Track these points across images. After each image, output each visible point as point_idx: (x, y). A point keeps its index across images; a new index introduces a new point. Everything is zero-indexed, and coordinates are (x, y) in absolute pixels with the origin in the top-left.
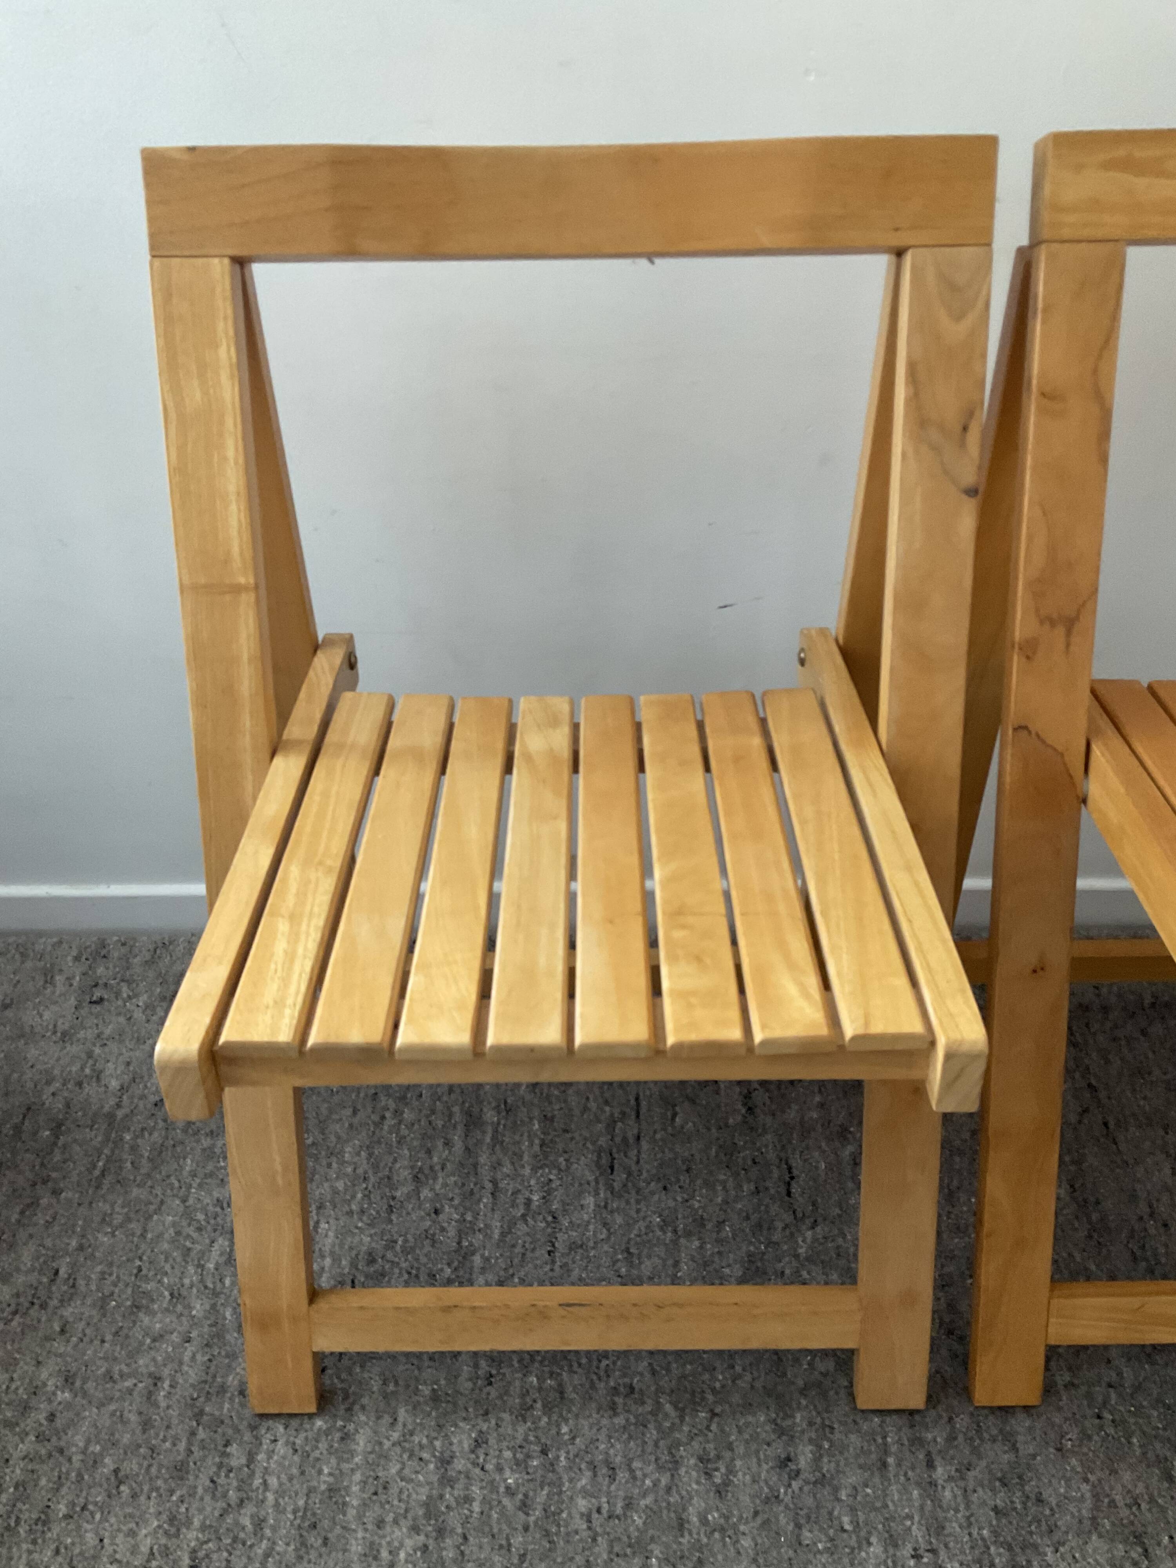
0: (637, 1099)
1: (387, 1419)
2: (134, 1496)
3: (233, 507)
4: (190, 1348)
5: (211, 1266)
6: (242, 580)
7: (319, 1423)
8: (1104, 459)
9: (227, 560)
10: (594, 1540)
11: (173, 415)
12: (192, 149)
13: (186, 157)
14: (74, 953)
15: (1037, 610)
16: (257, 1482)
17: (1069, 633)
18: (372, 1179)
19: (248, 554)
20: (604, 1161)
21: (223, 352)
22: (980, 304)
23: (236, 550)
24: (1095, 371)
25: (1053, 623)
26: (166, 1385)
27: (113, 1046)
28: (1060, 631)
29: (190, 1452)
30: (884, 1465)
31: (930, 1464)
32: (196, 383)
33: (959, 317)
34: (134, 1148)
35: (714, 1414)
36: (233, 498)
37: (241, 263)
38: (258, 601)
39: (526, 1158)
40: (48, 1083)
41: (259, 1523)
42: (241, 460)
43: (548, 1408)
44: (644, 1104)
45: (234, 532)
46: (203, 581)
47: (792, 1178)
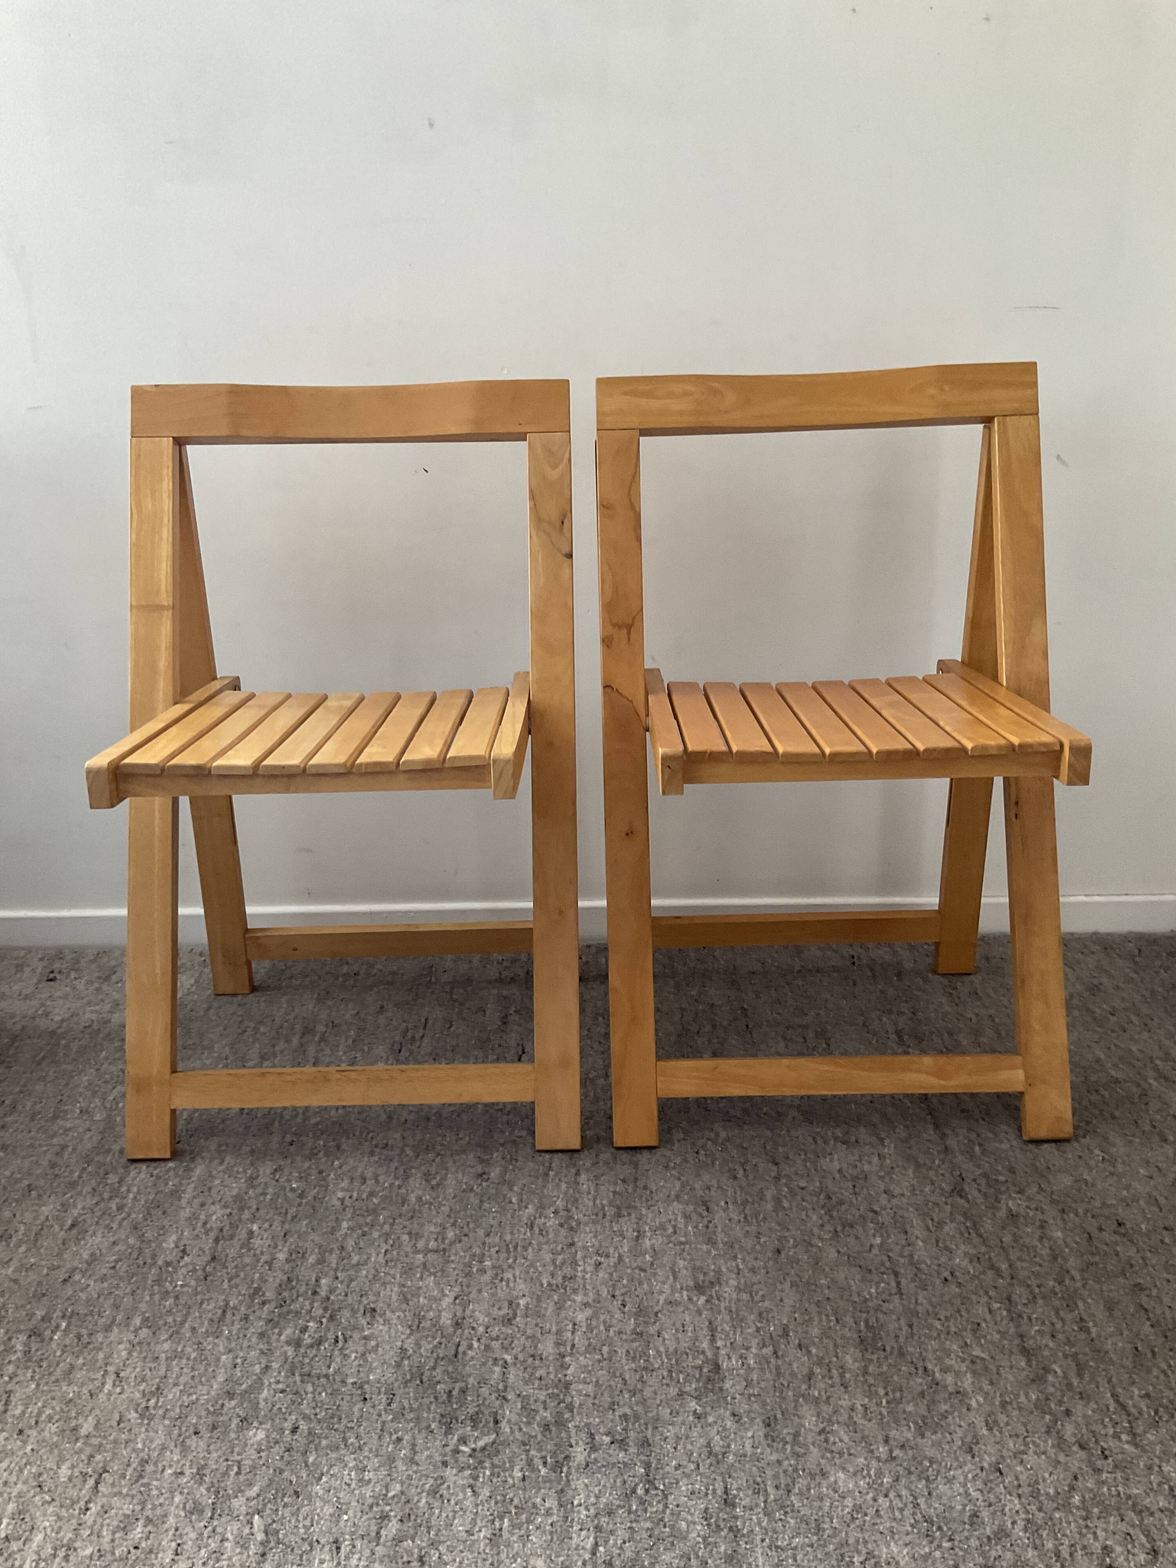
0: (427, 1020)
1: (217, 1161)
2: (40, 1196)
3: (164, 565)
4: (88, 1134)
5: (111, 1098)
6: (165, 603)
7: (171, 1164)
8: (639, 539)
9: (158, 592)
10: (344, 1209)
11: (135, 516)
12: (156, 386)
13: (154, 389)
14: (40, 956)
15: (610, 620)
16: (124, 1189)
17: (629, 633)
18: (231, 1058)
19: (170, 588)
20: (396, 1047)
21: (165, 483)
22: (566, 460)
23: (163, 587)
24: (629, 494)
25: (620, 627)
26: (70, 1149)
27: (61, 1002)
28: (625, 631)
29: (80, 1177)
30: (547, 1175)
31: (578, 1173)
32: (149, 499)
33: (554, 467)
34: (67, 1046)
35: (438, 1155)
36: (164, 559)
37: (180, 443)
38: (173, 615)
39: (341, 1047)
40: (12, 1018)
41: (120, 1208)
42: (170, 539)
43: (327, 1154)
44: (430, 1022)
45: (163, 578)
46: (143, 603)
47: (524, 1052)
